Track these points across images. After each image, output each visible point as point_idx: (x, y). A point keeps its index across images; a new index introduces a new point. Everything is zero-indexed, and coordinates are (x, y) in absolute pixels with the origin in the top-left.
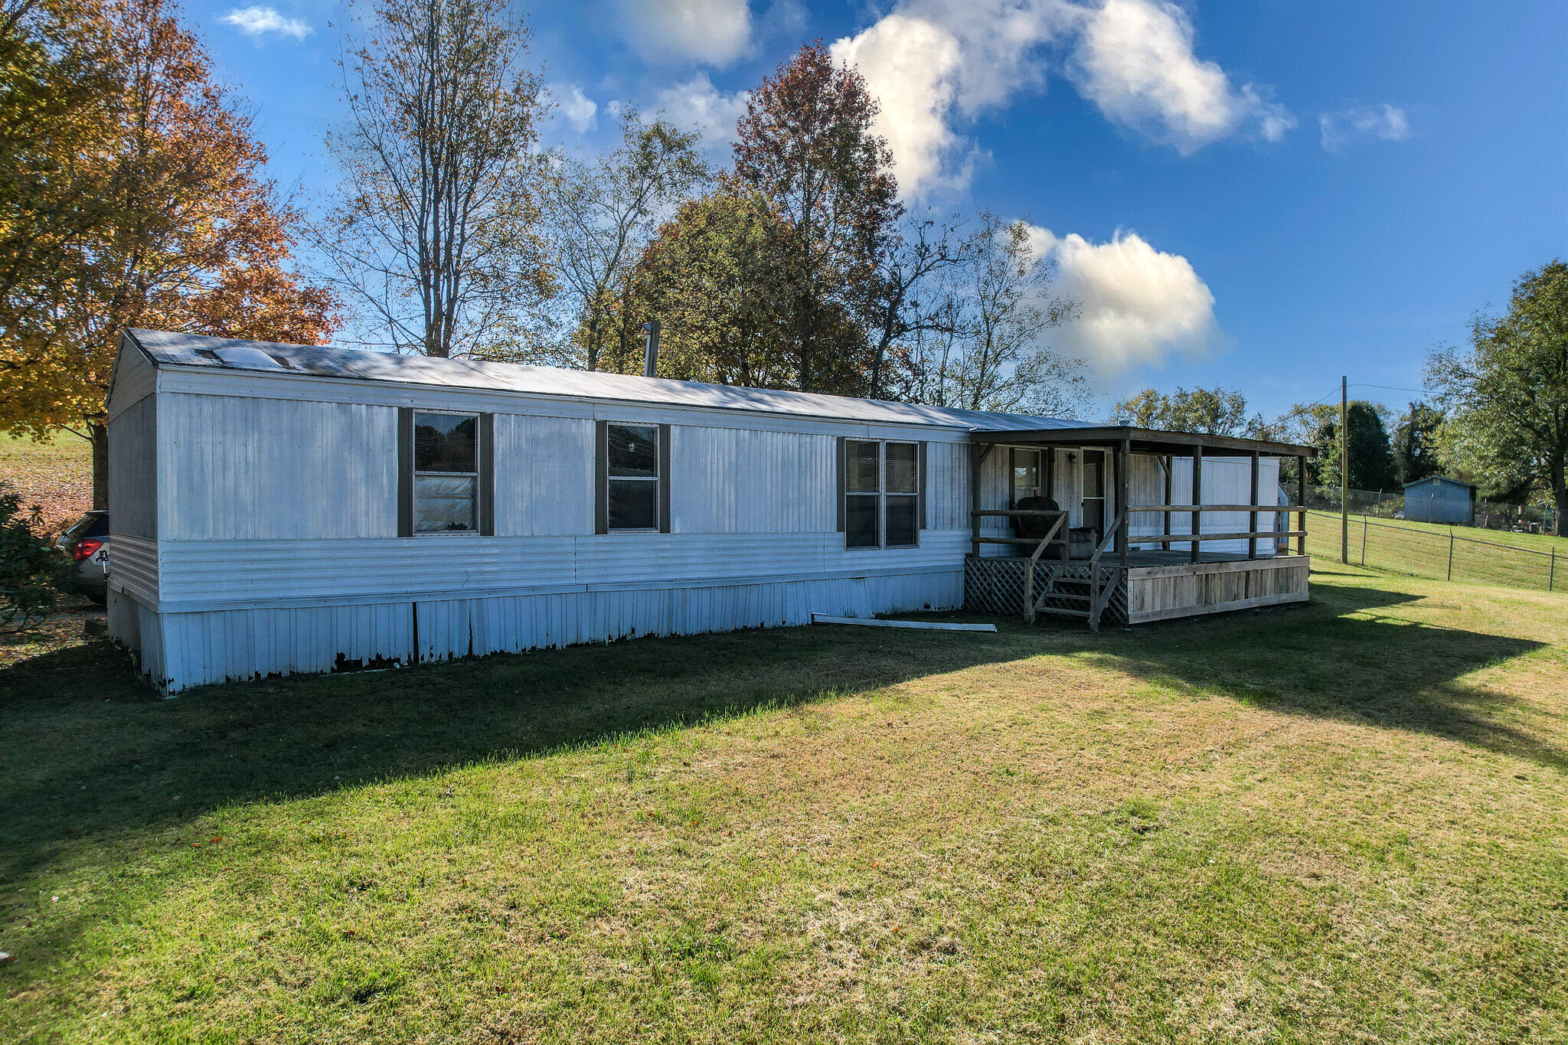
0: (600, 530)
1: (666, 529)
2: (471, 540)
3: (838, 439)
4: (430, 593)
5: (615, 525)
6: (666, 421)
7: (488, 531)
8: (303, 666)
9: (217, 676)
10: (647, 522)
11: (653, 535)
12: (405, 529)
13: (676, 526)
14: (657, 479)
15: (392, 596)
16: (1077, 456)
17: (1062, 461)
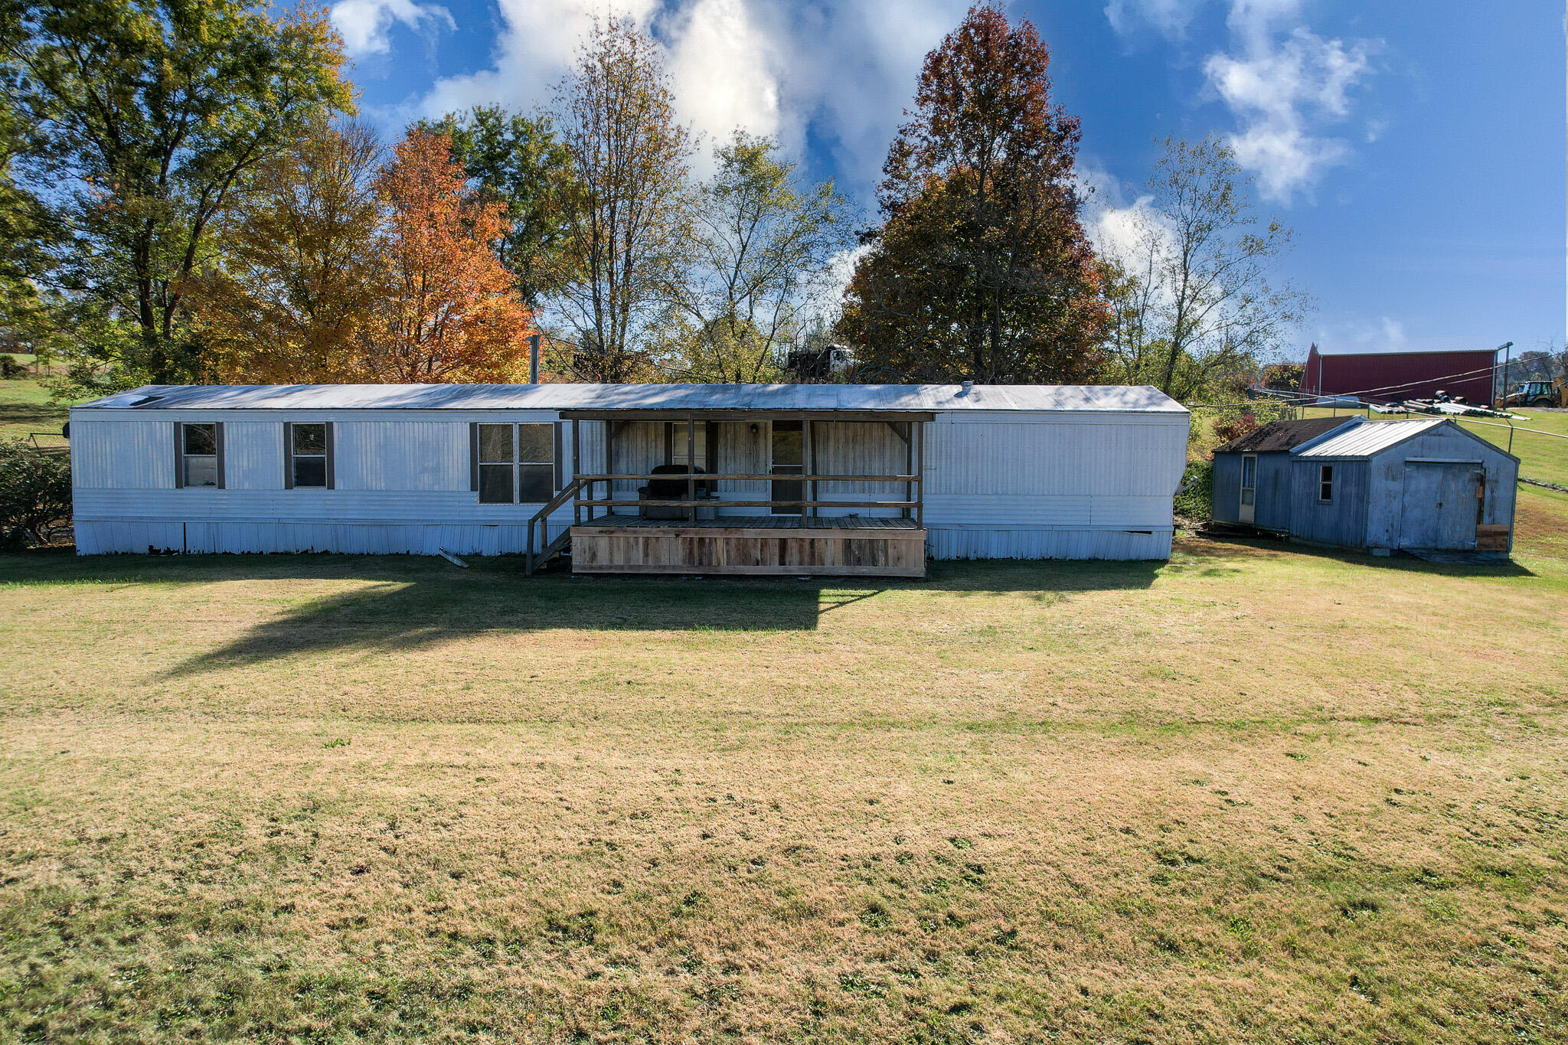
0: (288, 486)
1: (331, 487)
2: (213, 491)
3: (471, 424)
4: (192, 518)
5: (298, 484)
6: (331, 419)
7: (222, 486)
8: (135, 551)
9: (102, 551)
10: (320, 482)
11: (321, 491)
12: (179, 486)
13: (339, 483)
14: (325, 456)
15: (172, 518)
16: (762, 425)
17: (743, 431)
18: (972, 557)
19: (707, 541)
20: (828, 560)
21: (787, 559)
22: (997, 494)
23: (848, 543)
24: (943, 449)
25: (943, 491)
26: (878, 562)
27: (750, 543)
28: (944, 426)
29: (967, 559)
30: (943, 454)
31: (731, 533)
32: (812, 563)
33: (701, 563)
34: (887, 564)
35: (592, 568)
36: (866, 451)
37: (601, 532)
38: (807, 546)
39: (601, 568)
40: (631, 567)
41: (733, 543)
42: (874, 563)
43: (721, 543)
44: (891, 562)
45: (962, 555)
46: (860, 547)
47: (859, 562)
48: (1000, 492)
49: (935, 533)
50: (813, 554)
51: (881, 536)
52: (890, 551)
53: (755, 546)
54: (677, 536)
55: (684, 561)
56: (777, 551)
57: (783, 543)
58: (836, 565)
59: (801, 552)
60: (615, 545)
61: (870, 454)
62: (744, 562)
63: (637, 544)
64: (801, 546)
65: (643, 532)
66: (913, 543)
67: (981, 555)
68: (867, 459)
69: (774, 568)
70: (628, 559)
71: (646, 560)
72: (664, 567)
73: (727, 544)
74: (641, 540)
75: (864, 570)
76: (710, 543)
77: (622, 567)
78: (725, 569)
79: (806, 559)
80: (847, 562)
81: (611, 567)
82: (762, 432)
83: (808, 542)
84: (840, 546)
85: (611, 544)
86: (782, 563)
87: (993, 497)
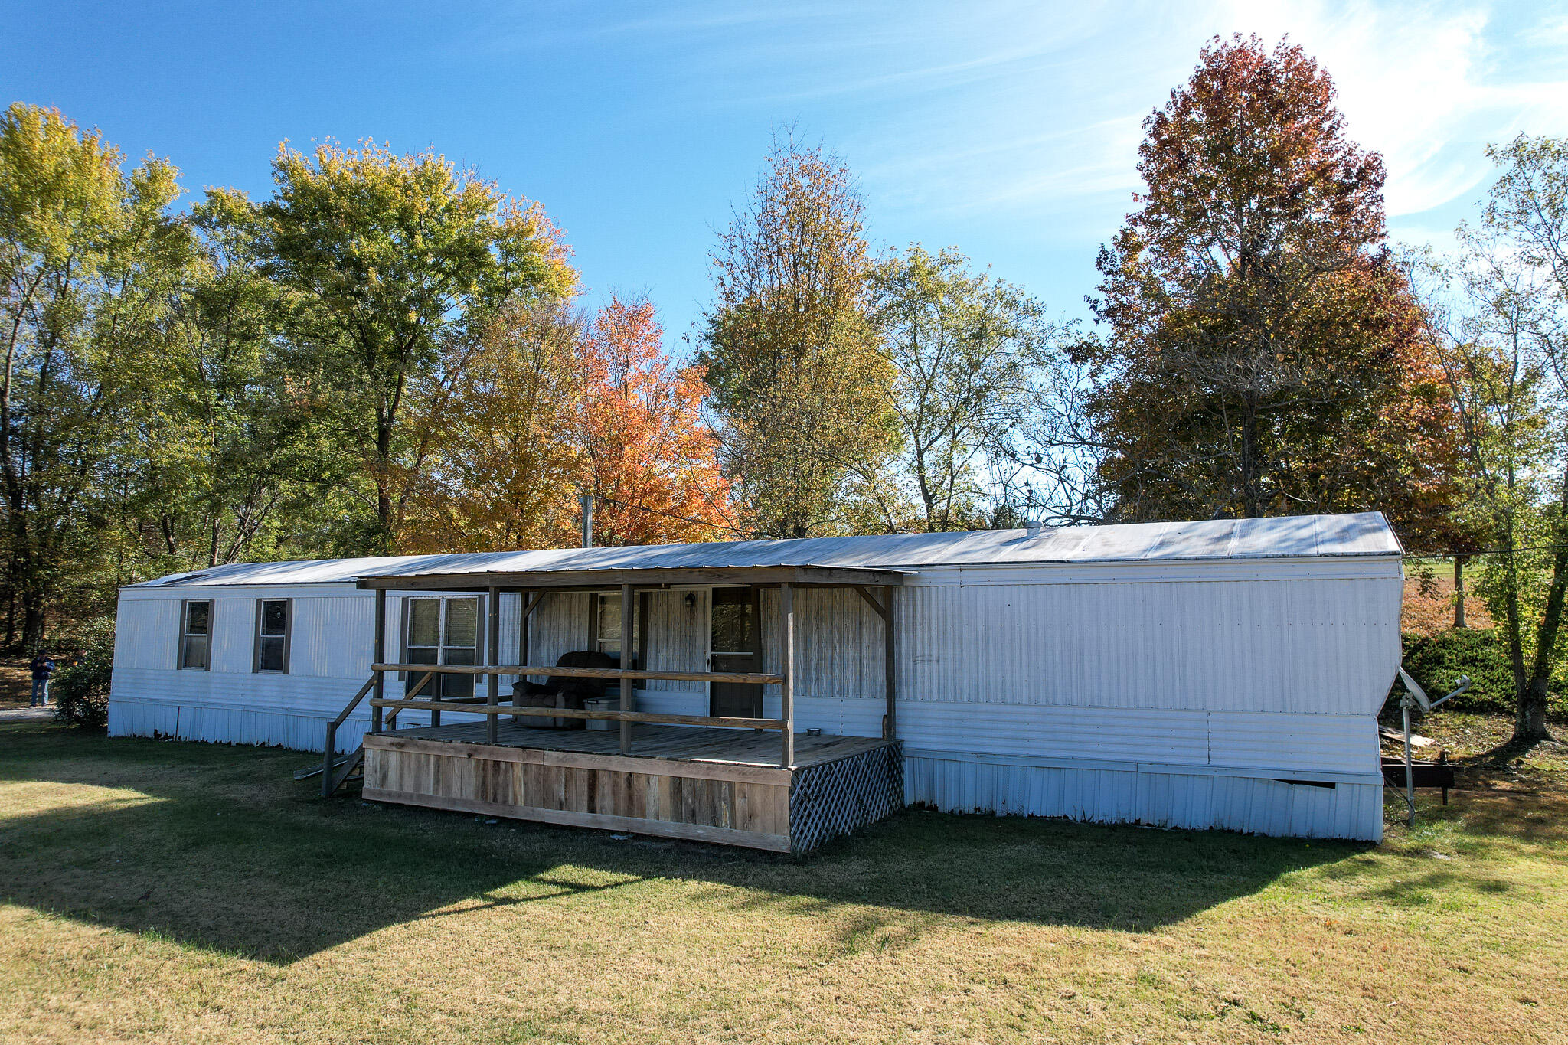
0: (255, 671)
1: (286, 672)
4: (184, 702)
5: (263, 667)
7: (208, 668)
8: (147, 734)
10: (279, 666)
11: (280, 675)
13: (292, 670)
14: (285, 636)
15: (172, 701)
16: (700, 596)
17: (676, 604)
18: (1000, 811)
19: (503, 766)
20: (651, 809)
21: (598, 804)
22: (1037, 704)
23: (677, 784)
24: (949, 629)
25: (951, 698)
26: (720, 819)
27: (554, 772)
28: (949, 591)
29: (993, 813)
30: (949, 636)
31: (529, 755)
32: (630, 813)
33: (495, 800)
34: (733, 824)
35: (381, 794)
36: (836, 632)
37: (392, 744)
38: (622, 782)
39: (389, 795)
40: (420, 797)
41: (532, 771)
42: (715, 821)
43: (518, 771)
44: (739, 822)
45: (985, 805)
46: (694, 792)
47: (693, 816)
48: (1043, 701)
49: (938, 766)
50: (630, 798)
51: (724, 777)
52: (739, 801)
53: (558, 780)
54: (470, 756)
55: (476, 795)
56: (585, 789)
57: (593, 775)
58: (662, 820)
59: (615, 794)
60: (406, 763)
61: (840, 637)
62: (546, 804)
63: (428, 764)
64: (615, 784)
65: (434, 748)
66: (772, 791)
67: (1013, 808)
68: (837, 644)
69: (579, 817)
70: (418, 785)
71: (436, 790)
72: (454, 801)
73: (526, 772)
74: (432, 759)
75: (700, 831)
76: (506, 770)
77: (411, 796)
78: (523, 812)
79: (622, 805)
80: (677, 816)
81: (400, 796)
82: (699, 604)
83: (625, 777)
84: (667, 787)
85: (402, 762)
86: (592, 810)
87: (1033, 709)
